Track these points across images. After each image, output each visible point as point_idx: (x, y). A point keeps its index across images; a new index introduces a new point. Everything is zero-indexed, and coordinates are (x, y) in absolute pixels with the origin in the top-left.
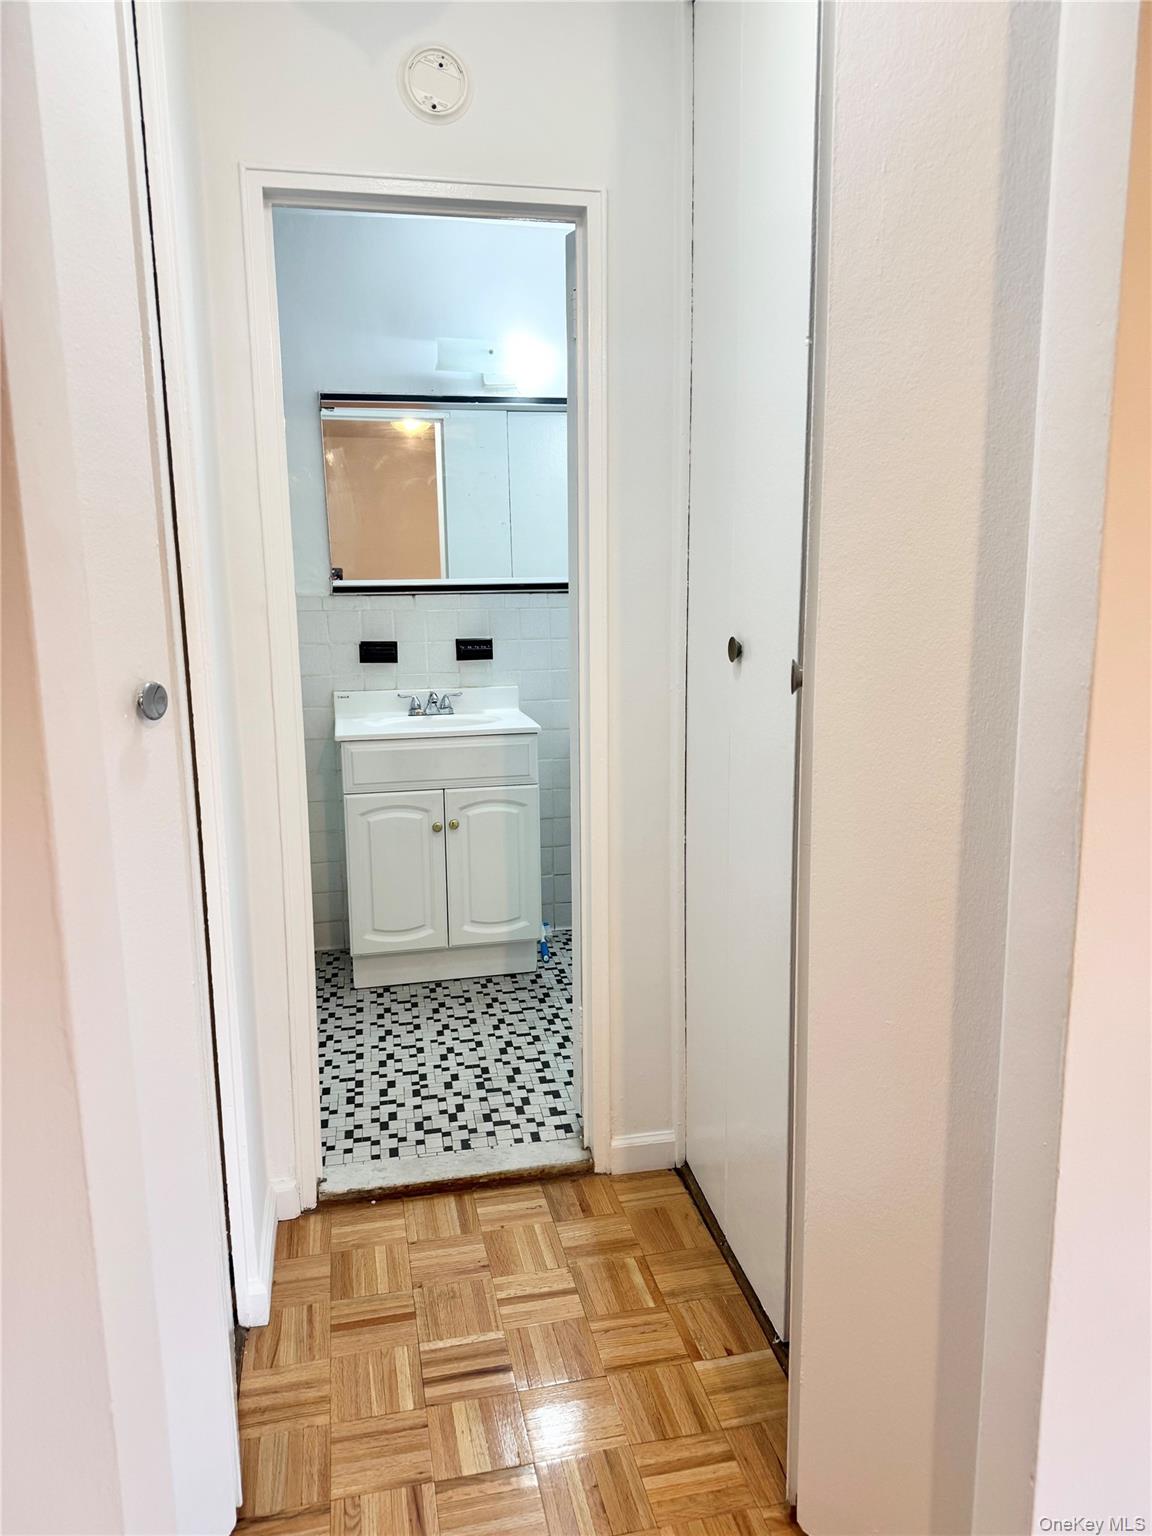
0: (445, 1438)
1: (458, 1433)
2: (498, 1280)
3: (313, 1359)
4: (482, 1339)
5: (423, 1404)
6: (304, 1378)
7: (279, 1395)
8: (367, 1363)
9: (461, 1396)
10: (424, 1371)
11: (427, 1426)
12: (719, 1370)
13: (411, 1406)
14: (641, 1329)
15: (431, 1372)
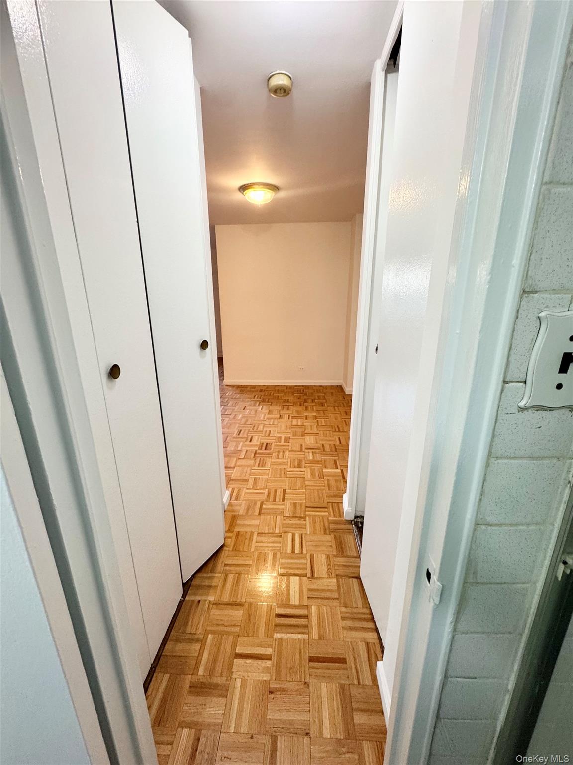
0: (302, 590)
1: (298, 592)
2: (266, 677)
3: (351, 642)
4: (283, 635)
5: (308, 607)
6: (353, 632)
7: (361, 626)
8: (329, 633)
9: (295, 607)
10: (307, 623)
11: (308, 597)
12: (208, 594)
13: (313, 607)
14: (221, 622)
15: (303, 621)
